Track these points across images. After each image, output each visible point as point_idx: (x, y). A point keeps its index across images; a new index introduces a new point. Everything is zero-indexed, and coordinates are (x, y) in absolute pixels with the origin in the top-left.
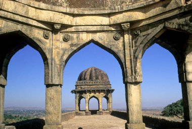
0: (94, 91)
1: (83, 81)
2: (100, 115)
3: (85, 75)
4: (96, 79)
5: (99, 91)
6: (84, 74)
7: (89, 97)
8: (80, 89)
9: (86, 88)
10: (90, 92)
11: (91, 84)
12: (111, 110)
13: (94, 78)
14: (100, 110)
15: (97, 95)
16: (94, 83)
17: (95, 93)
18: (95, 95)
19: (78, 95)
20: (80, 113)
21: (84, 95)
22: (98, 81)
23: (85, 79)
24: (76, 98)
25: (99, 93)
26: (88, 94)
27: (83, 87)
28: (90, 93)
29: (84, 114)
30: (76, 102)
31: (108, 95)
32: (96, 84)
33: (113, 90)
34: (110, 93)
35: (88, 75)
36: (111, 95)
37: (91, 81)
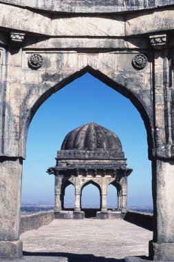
0: (93, 172)
1: (72, 151)
2: (103, 218)
3: (75, 139)
4: (98, 147)
5: (103, 172)
6: (73, 135)
7: (82, 183)
8: (64, 165)
9: (77, 163)
10: (84, 172)
11: (87, 156)
12: (124, 211)
13: (94, 145)
14: (104, 210)
15: (98, 179)
16: (92, 156)
17: (94, 176)
18: (95, 180)
19: (60, 179)
20: (64, 214)
21: (72, 179)
22: (102, 150)
23: (75, 147)
24: (56, 184)
25: (103, 176)
26: (80, 176)
27: (71, 162)
28: (85, 175)
29: (72, 216)
30: (56, 192)
31: (119, 181)
32: (96, 156)
33: (129, 171)
34: (124, 176)
35: (82, 138)
36: (126, 179)
37: (88, 152)
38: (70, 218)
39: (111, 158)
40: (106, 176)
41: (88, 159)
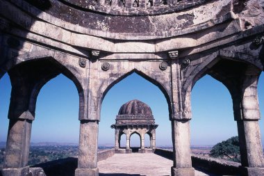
0: (136, 127)
1: (124, 115)
2: (142, 152)
3: (126, 109)
4: (139, 113)
5: (141, 127)
6: (125, 107)
7: (130, 133)
8: (120, 123)
9: (127, 122)
10: (131, 127)
11: (133, 118)
12: (154, 148)
13: (136, 112)
14: (143, 148)
15: (139, 130)
16: (136, 118)
17: (137, 129)
18: (138, 131)
19: (118, 131)
20: (120, 151)
21: (125, 131)
22: (141, 115)
23: (126, 113)
24: (116, 134)
25: (142, 129)
26: (129, 129)
27: (124, 121)
28: (132, 129)
29: (125, 152)
30: (116, 138)
31: (151, 131)
32: (138, 118)
33: (156, 126)
34: (153, 129)
35: (130, 108)
36: (155, 131)
37: (133, 115)
39: (146, 119)
40: (144, 129)
41: (133, 120)
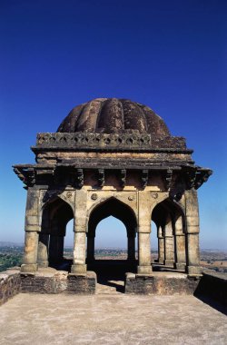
0: (117, 177)
1: (71, 135)
2: (142, 292)
4: (127, 127)
5: (139, 177)
7: (90, 205)
8: (52, 163)
9: (80, 158)
10: (96, 177)
11: (103, 145)
13: (118, 123)
14: (145, 270)
16: (114, 144)
17: (120, 187)
18: (123, 196)
19: (40, 193)
20: (43, 280)
21: (68, 195)
22: (136, 133)
23: (79, 128)
24: (29, 206)
25: (141, 187)
26: (86, 188)
27: (67, 156)
28: (98, 186)
29: (64, 286)
30: (27, 224)
31: (179, 198)
32: (123, 145)
33: (203, 176)
34: (189, 188)
35: (92, 112)
36: (195, 196)
37: (106, 135)
38: (59, 292)
39: (157, 148)
40: (148, 189)
41: (105, 151)
